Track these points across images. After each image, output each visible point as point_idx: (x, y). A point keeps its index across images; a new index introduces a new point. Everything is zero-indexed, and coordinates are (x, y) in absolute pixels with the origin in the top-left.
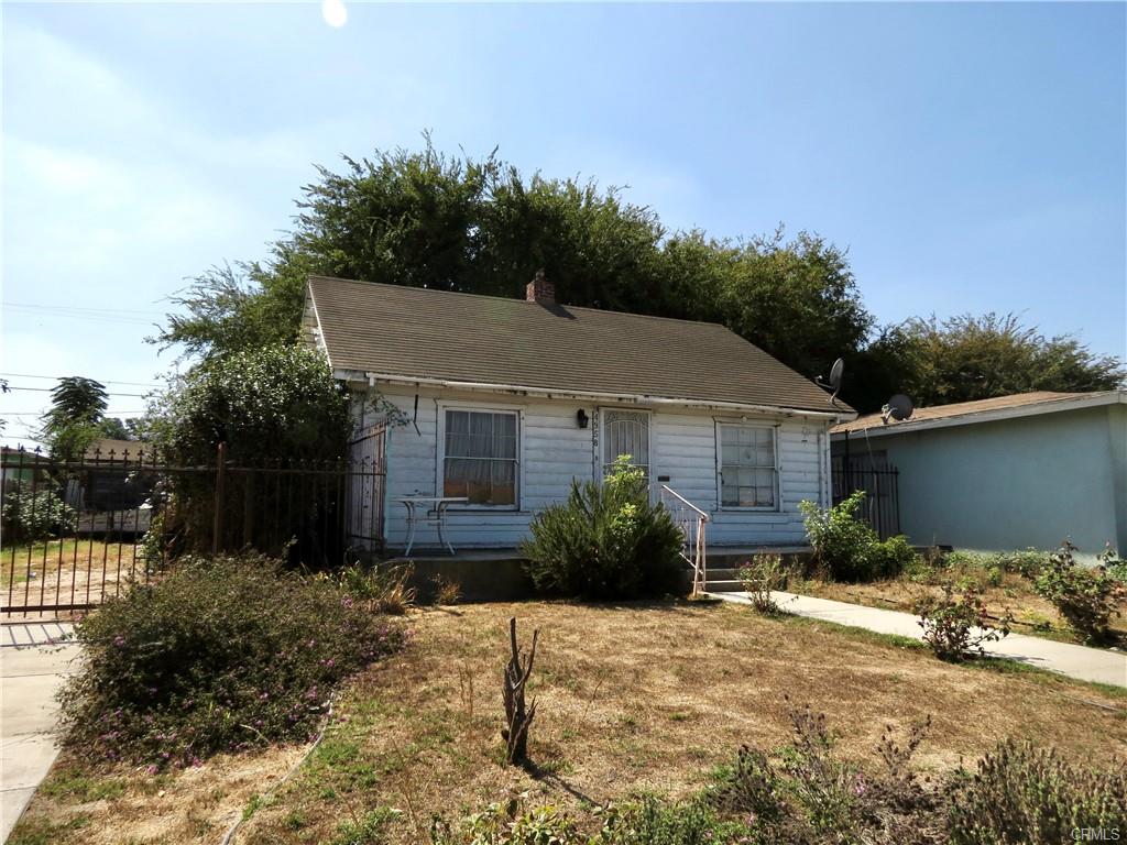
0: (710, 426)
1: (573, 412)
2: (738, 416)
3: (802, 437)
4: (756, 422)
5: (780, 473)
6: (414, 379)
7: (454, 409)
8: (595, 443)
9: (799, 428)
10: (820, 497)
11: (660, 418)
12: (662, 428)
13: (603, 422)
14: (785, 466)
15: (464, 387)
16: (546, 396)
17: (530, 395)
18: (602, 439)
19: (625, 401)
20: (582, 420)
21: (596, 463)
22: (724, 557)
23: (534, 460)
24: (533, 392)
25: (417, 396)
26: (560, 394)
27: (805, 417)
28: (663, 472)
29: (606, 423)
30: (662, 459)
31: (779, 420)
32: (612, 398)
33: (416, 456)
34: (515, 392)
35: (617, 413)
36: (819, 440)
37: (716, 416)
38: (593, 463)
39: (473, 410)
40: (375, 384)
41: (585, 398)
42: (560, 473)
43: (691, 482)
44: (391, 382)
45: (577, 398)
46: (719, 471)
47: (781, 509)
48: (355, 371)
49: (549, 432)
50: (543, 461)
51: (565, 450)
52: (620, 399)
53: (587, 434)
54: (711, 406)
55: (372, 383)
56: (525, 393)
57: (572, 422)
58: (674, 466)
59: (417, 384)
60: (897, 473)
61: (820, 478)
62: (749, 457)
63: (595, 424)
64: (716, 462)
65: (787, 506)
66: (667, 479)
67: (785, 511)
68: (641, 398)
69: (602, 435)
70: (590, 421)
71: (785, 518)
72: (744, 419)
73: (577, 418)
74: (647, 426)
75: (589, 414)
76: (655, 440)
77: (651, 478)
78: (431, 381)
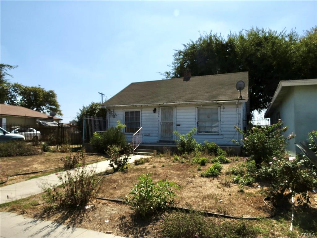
4: (208, 106)
5: (220, 122)
6: (113, 106)
7: (126, 111)
8: (159, 116)
16: (141, 106)
18: (160, 116)
19: (161, 105)
21: (159, 122)
24: (138, 105)
25: (114, 110)
27: (223, 103)
28: (178, 123)
29: (161, 111)
30: (178, 120)
34: (134, 106)
35: (164, 108)
37: (196, 106)
39: (130, 111)
41: (152, 106)
43: (187, 126)
44: (110, 107)
46: (197, 122)
49: (147, 114)
50: (146, 122)
51: (151, 119)
52: (160, 105)
53: (156, 114)
54: (187, 104)
56: (136, 106)
57: (153, 112)
58: (183, 121)
61: (237, 123)
62: (209, 118)
63: (159, 112)
64: (196, 120)
65: (223, 133)
66: (179, 125)
67: (221, 134)
68: (165, 104)
69: (160, 114)
70: (157, 111)
71: (221, 137)
72: (201, 106)
73: (154, 110)
74: (173, 111)
75: (157, 109)
76: (176, 114)
77: (174, 125)
78: (117, 106)
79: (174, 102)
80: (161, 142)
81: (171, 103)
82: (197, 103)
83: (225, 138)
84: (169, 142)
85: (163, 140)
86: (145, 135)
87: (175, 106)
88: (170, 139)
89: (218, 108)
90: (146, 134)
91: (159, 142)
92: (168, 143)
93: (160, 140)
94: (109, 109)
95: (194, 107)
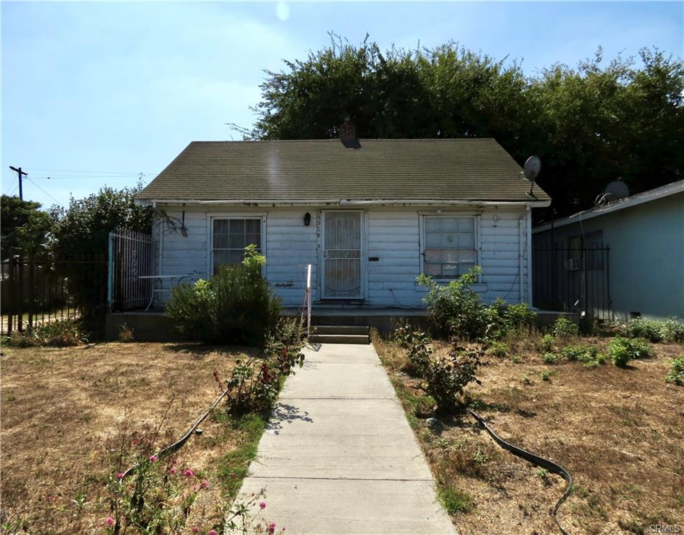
0: (415, 219)
1: (302, 214)
2: (432, 210)
3: (493, 223)
4: (456, 213)
5: (480, 252)
6: (182, 201)
7: (218, 218)
8: (318, 235)
9: (490, 216)
10: (519, 271)
11: (371, 214)
12: (372, 222)
13: (324, 220)
14: (485, 247)
15: (214, 204)
16: (271, 205)
17: (260, 206)
19: (332, 205)
20: (307, 219)
21: (319, 249)
22: (352, 317)
23: (274, 249)
24: (262, 204)
25: (184, 212)
26: (281, 203)
27: (496, 207)
28: (372, 255)
29: (326, 221)
30: (372, 245)
31: (480, 210)
32: (321, 203)
33: (194, 249)
34: (249, 204)
35: (336, 213)
36: (519, 224)
37: (420, 210)
38: (317, 250)
39: (231, 218)
40: (157, 206)
41: (300, 205)
42: (291, 257)
43: (398, 261)
44: (169, 204)
45: (294, 205)
46: (422, 252)
47: (480, 281)
48: (146, 199)
49: (285, 229)
50: (279, 249)
51: (296, 241)
52: (328, 203)
53: (311, 230)
54: (404, 204)
55: (154, 206)
56: (256, 204)
57: (301, 222)
58: (385, 250)
59: (184, 204)
60: (608, 249)
61: (519, 256)
62: (451, 241)
63: (319, 223)
64: (419, 245)
65: (487, 278)
66: (376, 259)
67: (483, 283)
68: (344, 202)
69: (323, 229)
70: (313, 221)
71: (483, 288)
72: (439, 212)
73: (305, 219)
74: (360, 222)
75: (313, 215)
76: (366, 231)
77: (362, 259)
78: (192, 201)
79: (371, 200)
80: (325, 304)
81: (361, 200)
82: (430, 204)
83: (492, 290)
84: (348, 302)
85: (331, 298)
86: (278, 285)
87: (365, 209)
88: (349, 295)
89: (473, 219)
90: (280, 283)
91: (321, 304)
92: (347, 307)
93: (323, 298)
94: (163, 210)
95: (415, 215)
